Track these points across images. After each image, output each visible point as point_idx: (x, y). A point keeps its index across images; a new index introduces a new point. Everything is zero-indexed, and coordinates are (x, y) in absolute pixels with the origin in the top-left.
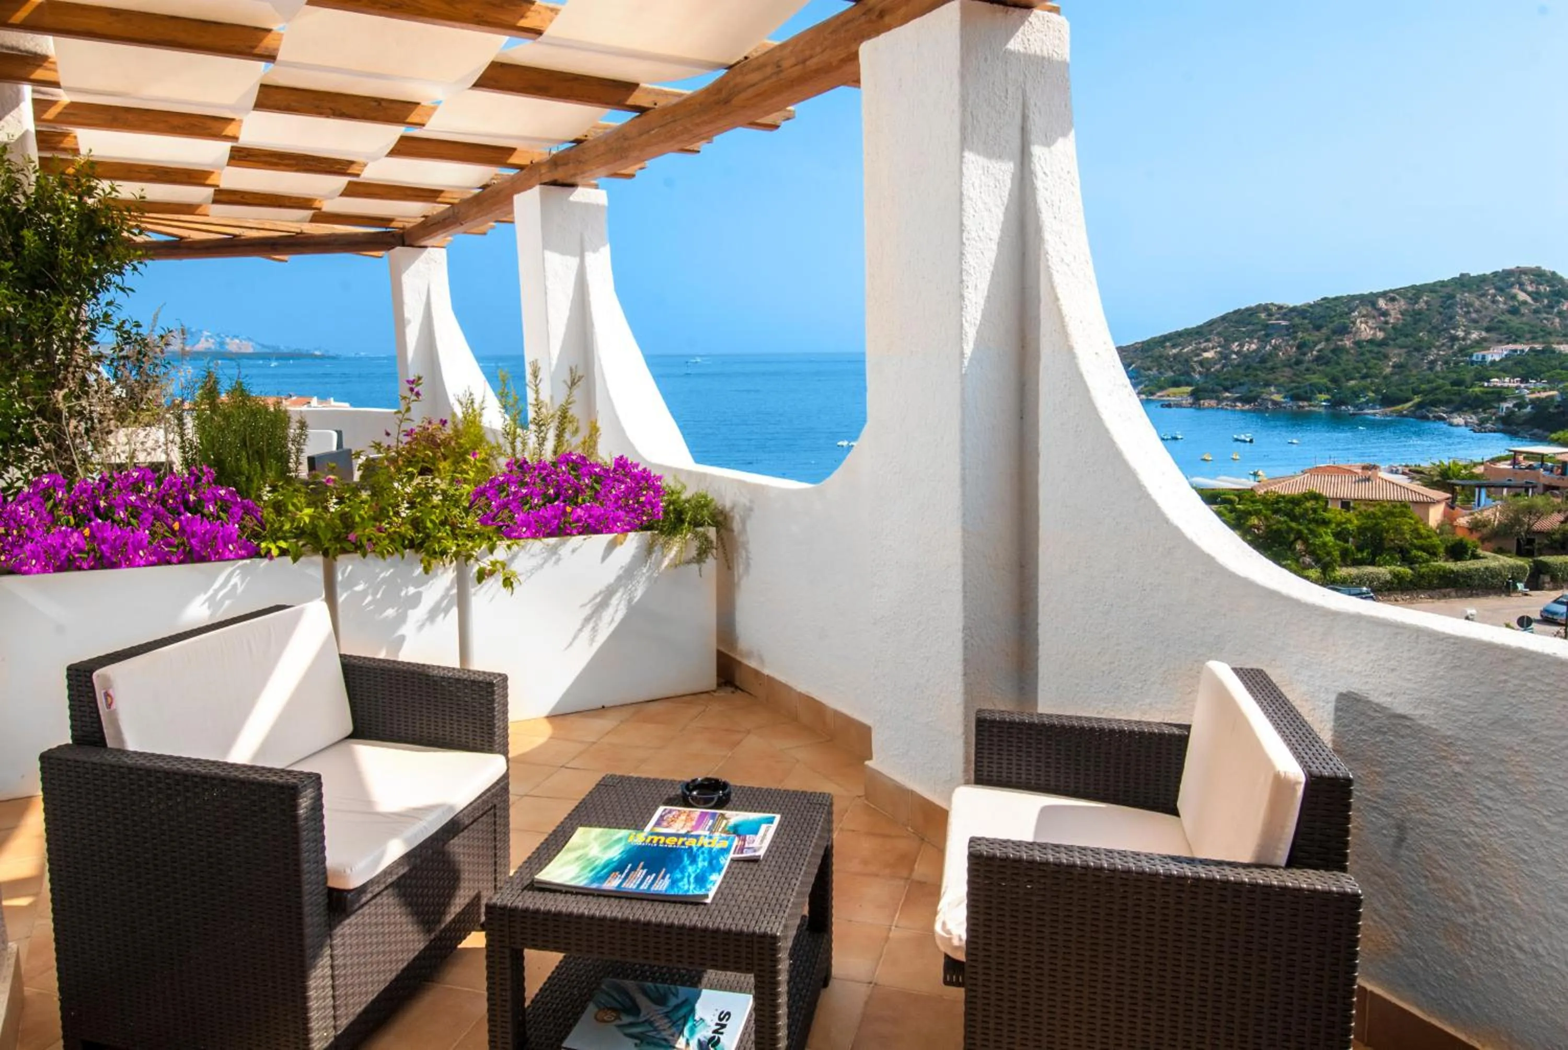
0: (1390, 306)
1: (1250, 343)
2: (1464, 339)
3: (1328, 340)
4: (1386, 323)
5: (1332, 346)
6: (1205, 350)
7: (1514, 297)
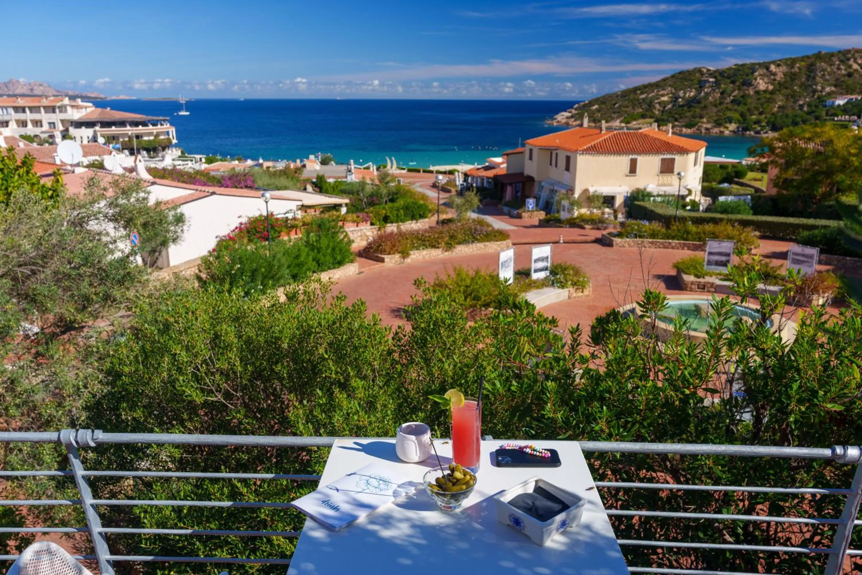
0: (778, 70)
1: (691, 92)
2: (821, 92)
3: (739, 89)
4: (775, 80)
5: (742, 94)
6: (663, 95)
7: (850, 67)
